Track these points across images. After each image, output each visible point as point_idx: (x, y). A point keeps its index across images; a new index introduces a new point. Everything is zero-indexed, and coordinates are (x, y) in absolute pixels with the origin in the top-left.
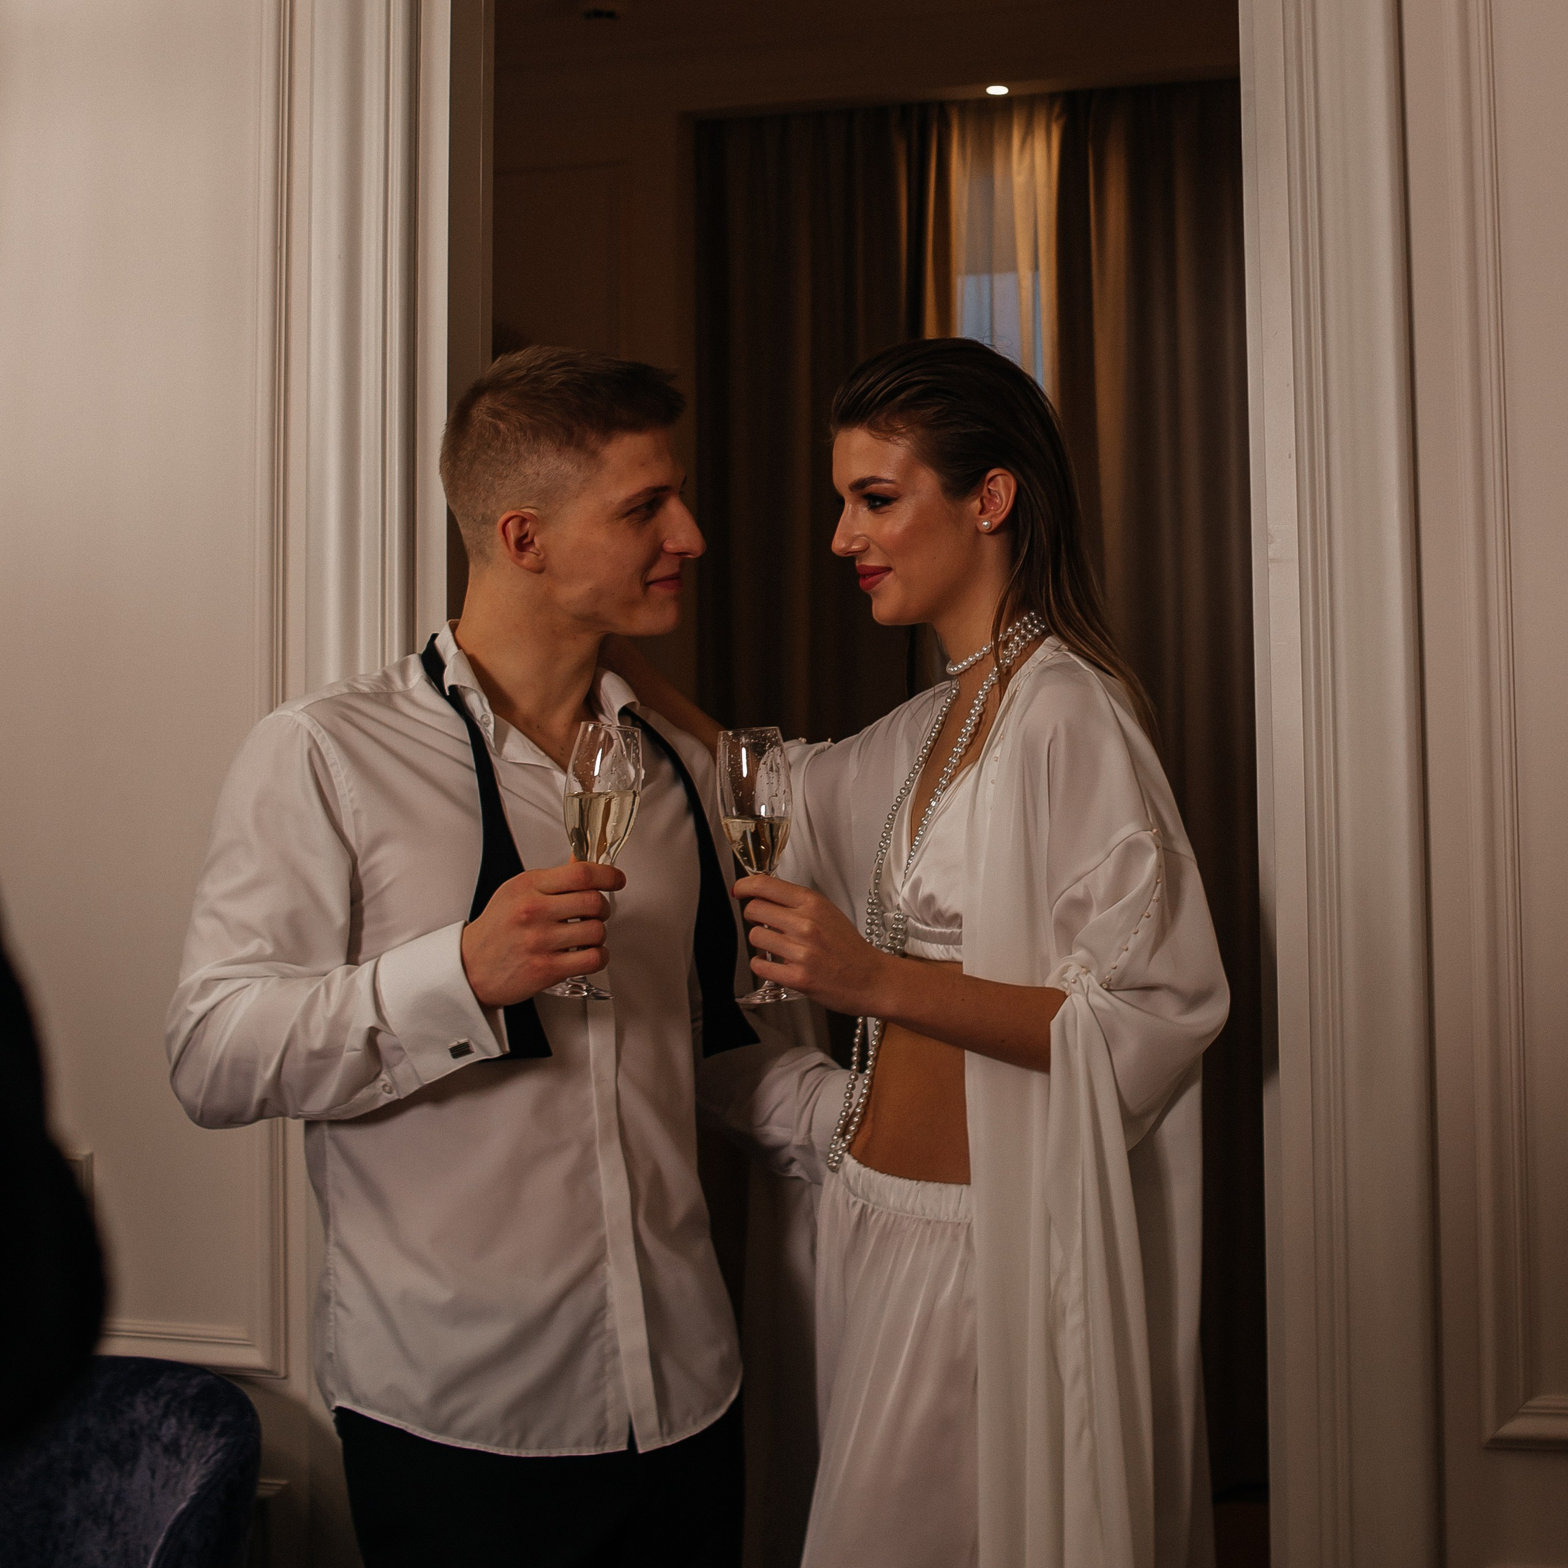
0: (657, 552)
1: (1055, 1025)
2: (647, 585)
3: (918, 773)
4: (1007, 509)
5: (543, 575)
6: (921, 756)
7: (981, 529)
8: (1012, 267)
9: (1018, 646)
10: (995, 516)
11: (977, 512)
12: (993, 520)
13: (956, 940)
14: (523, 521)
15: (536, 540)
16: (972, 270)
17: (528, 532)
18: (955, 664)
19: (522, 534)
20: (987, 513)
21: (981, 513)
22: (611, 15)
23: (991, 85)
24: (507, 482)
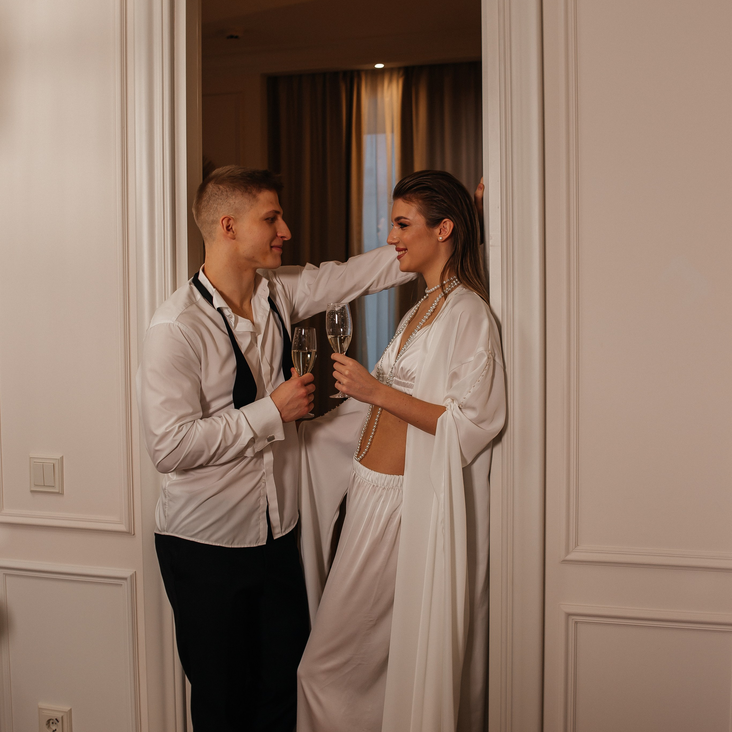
0: (275, 236)
1: (439, 420)
2: (272, 247)
3: (405, 326)
4: (449, 233)
5: (235, 240)
6: (407, 321)
7: (439, 240)
8: (384, 132)
9: (454, 285)
10: (445, 236)
11: (438, 234)
12: (443, 237)
13: (411, 386)
14: (229, 220)
15: (233, 228)
16: (369, 133)
17: (230, 225)
18: (429, 289)
19: (228, 225)
20: (442, 234)
21: (440, 234)
22: (237, 37)
23: (376, 64)
24: (223, 206)
